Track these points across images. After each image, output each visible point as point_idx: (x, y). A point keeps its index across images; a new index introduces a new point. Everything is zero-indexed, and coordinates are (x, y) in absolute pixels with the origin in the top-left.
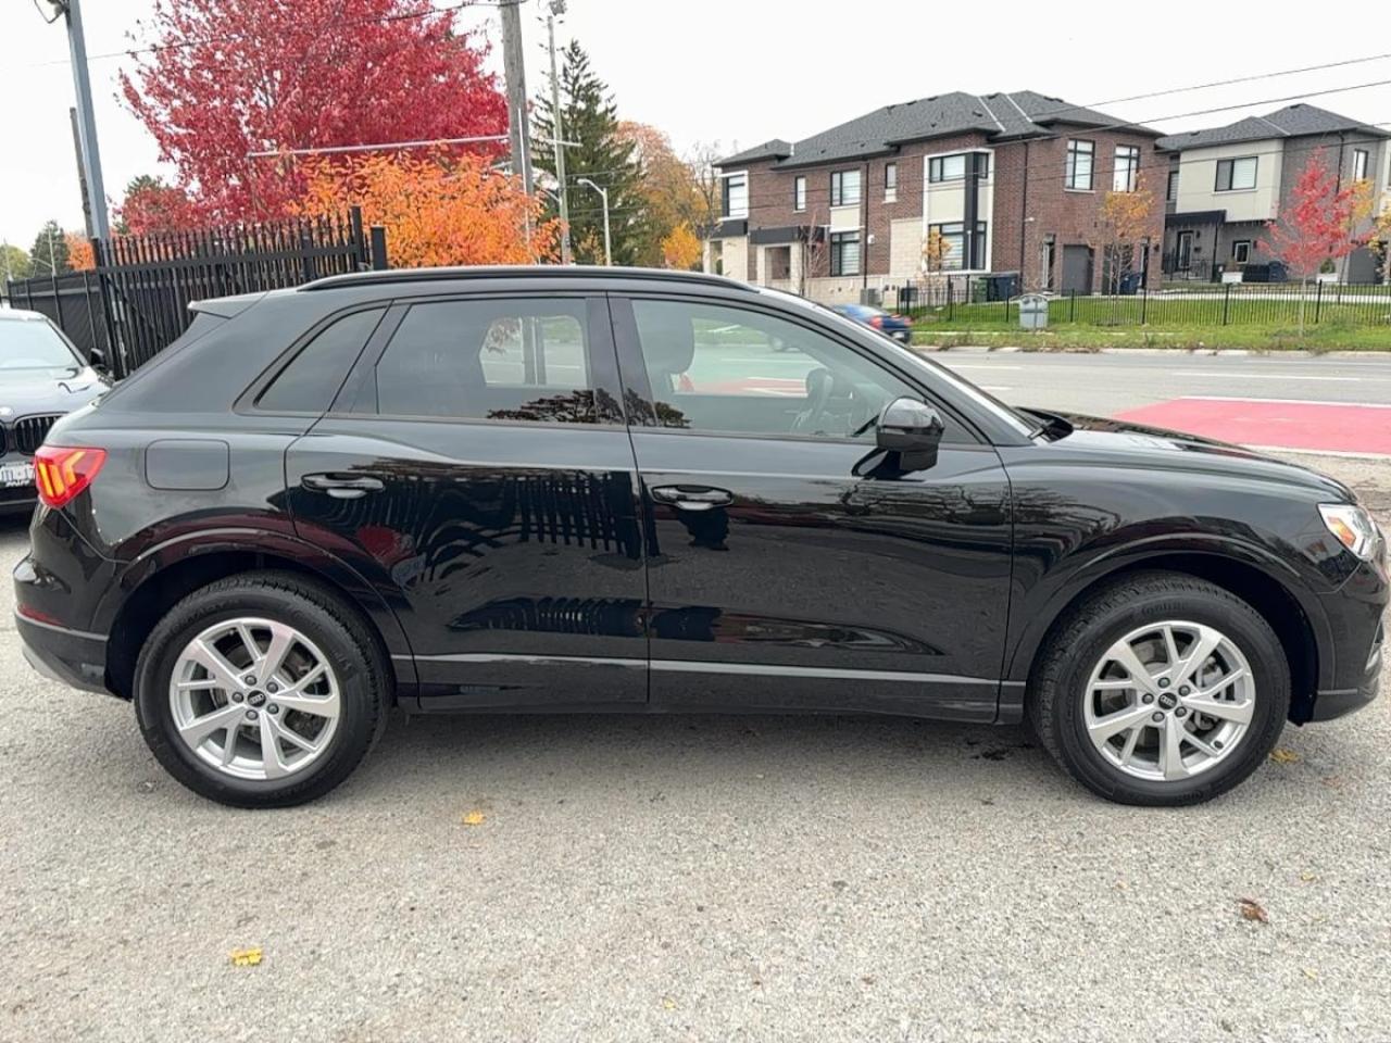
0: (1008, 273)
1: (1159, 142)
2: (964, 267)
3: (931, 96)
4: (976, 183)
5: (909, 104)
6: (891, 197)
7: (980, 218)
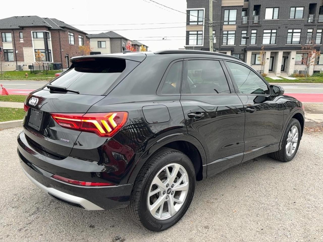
0: (58, 63)
1: (87, 35)
2: (47, 61)
3: (29, 16)
4: (47, 40)
5: (22, 17)
6: (22, 41)
7: (49, 49)
